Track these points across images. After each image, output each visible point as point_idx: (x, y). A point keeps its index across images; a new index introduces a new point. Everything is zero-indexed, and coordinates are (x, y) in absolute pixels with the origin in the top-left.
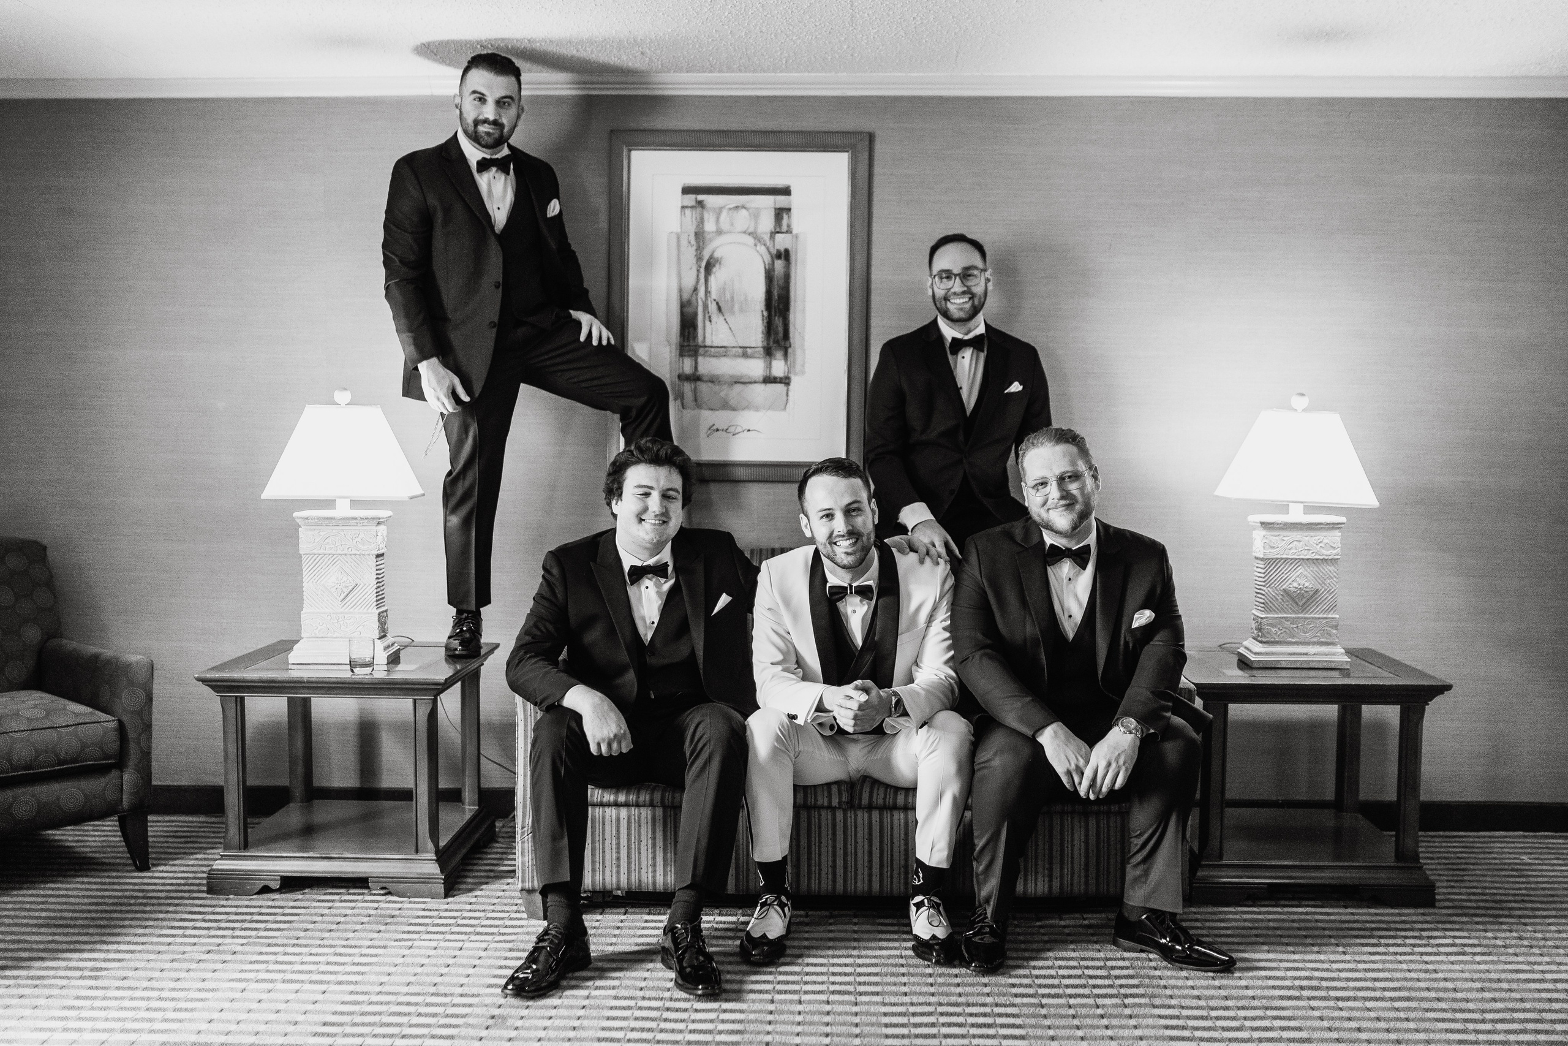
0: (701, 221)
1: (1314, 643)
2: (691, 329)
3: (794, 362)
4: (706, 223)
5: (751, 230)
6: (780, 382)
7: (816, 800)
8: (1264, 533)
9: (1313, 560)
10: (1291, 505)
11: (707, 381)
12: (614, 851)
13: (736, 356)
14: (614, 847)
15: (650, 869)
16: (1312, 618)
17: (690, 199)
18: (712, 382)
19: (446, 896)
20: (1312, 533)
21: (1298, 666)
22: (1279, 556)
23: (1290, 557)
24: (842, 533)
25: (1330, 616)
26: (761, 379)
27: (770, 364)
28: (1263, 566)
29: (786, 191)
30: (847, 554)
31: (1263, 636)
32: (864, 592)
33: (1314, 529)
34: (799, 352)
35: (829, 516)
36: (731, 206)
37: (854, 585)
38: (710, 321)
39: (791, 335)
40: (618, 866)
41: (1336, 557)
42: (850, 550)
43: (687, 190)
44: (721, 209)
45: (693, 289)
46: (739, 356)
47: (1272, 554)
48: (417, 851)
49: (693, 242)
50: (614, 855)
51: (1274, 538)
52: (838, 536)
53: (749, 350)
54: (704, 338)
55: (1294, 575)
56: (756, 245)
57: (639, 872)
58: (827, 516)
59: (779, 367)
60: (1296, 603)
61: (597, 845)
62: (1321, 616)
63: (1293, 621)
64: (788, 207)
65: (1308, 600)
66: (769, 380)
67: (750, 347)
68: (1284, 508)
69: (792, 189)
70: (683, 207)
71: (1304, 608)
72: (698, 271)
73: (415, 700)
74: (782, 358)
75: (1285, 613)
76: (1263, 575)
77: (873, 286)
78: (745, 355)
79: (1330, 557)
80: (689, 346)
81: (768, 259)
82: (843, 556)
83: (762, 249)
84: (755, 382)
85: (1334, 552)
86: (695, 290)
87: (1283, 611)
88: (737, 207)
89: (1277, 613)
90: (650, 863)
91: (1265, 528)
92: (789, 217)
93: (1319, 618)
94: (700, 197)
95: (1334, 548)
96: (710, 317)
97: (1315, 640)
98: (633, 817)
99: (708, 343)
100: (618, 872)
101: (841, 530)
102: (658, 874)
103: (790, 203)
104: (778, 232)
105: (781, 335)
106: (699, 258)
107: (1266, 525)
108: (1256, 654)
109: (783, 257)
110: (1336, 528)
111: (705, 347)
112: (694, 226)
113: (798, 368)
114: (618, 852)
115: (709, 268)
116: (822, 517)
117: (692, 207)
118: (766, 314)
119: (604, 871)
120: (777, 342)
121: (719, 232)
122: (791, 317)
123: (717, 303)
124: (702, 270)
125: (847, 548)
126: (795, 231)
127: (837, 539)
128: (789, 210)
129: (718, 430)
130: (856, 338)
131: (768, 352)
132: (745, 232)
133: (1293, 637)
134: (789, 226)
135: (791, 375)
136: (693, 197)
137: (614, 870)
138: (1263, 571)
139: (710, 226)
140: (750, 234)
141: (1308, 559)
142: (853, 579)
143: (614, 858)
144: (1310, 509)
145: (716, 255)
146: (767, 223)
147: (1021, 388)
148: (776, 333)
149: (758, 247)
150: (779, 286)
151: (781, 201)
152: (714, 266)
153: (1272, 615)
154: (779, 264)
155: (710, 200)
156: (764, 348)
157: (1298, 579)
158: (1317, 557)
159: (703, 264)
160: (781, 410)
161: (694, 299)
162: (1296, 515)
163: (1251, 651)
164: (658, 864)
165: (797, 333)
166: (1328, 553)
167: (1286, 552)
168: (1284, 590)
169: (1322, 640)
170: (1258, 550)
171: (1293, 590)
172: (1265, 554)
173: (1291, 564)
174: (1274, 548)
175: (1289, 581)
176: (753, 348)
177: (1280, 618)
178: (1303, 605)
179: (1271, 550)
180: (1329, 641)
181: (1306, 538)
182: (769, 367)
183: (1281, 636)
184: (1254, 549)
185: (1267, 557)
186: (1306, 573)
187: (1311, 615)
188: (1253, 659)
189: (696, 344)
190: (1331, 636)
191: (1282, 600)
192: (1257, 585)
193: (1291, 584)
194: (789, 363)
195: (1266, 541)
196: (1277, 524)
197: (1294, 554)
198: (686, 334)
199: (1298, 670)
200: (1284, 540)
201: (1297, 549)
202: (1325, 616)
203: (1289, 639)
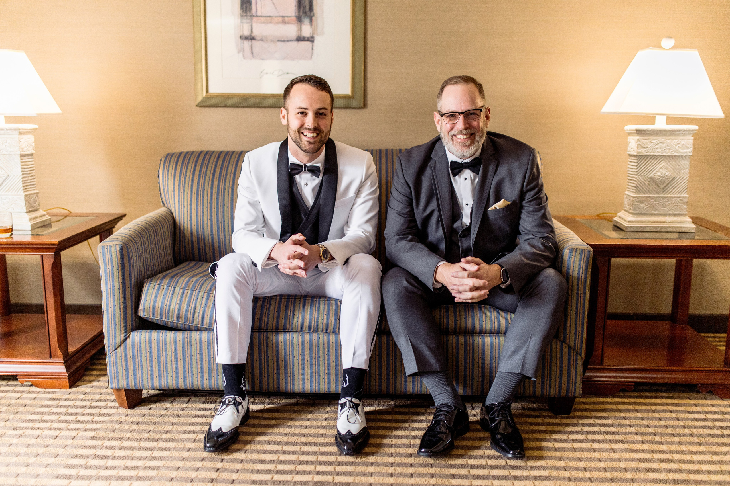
1: (670, 215)
2: (248, 5)
3: (317, 26)
6: (308, 40)
8: (637, 137)
9: (672, 156)
10: (657, 117)
11: (259, 40)
12: (174, 363)
14: (173, 360)
15: (199, 375)
16: (670, 197)
18: (262, 40)
19: (71, 387)
20: (673, 137)
21: (658, 230)
22: (648, 154)
23: (656, 154)
24: (310, 127)
25: (682, 195)
26: (295, 38)
27: (301, 28)
28: (636, 161)
30: (310, 143)
31: (634, 209)
32: (314, 171)
33: (674, 134)
34: (320, 20)
35: (304, 114)
37: (308, 165)
39: (314, 8)
40: (177, 373)
41: (689, 154)
42: (312, 141)
46: (279, 23)
47: (643, 152)
48: (51, 357)
50: (174, 366)
51: (645, 141)
52: (306, 129)
53: (287, 19)
54: (257, 10)
55: (658, 167)
57: (192, 377)
58: (302, 113)
59: (306, 30)
60: (659, 187)
61: (162, 358)
62: (676, 195)
63: (656, 199)
65: (668, 184)
66: (300, 39)
67: (287, 17)
68: (651, 119)
71: (664, 190)
73: (42, 255)
74: (308, 23)
75: (650, 193)
76: (636, 167)
78: (284, 22)
79: (685, 154)
80: (246, 16)
82: (306, 143)
84: (291, 41)
85: (688, 150)
87: (648, 192)
89: (644, 193)
90: (199, 371)
91: (638, 134)
93: (674, 197)
95: (688, 148)
97: (671, 212)
98: (186, 339)
99: (259, 14)
100: (177, 377)
101: (310, 125)
102: (205, 379)
105: (307, 8)
107: (639, 132)
108: (629, 222)
110: (690, 134)
111: (257, 16)
113: (319, 30)
114: (176, 363)
116: (298, 113)
119: (167, 377)
120: (305, 13)
125: (310, 138)
127: (305, 131)
129: (267, 73)
131: (299, 19)
133: (656, 210)
135: (315, 36)
137: (174, 376)
138: (636, 164)
141: (669, 156)
142: (309, 161)
143: (174, 367)
144: (671, 120)
148: (305, 7)
153: (641, 195)
156: (296, 17)
157: (661, 170)
158: (676, 154)
160: (308, 59)
162: (661, 124)
163: (625, 220)
164: (205, 372)
165: (318, 7)
166: (683, 151)
167: (653, 150)
168: (651, 178)
169: (676, 212)
170: (632, 150)
171: (657, 177)
172: (638, 152)
173: (657, 159)
174: (644, 148)
175: (655, 172)
176: (290, 17)
177: (647, 197)
178: (664, 188)
179: (642, 150)
180: (681, 213)
181: (669, 141)
182: (300, 30)
183: (647, 210)
184: (629, 149)
185: (638, 154)
186: (666, 165)
187: (669, 195)
188: (626, 226)
189: (251, 14)
190: (682, 210)
191: (649, 184)
192: (631, 174)
193: (655, 173)
194: (313, 27)
195: (639, 143)
196: (649, 131)
197: (659, 152)
198: (244, 7)
199: (659, 233)
200: (652, 142)
201: (661, 149)
202: (679, 195)
203: (653, 212)
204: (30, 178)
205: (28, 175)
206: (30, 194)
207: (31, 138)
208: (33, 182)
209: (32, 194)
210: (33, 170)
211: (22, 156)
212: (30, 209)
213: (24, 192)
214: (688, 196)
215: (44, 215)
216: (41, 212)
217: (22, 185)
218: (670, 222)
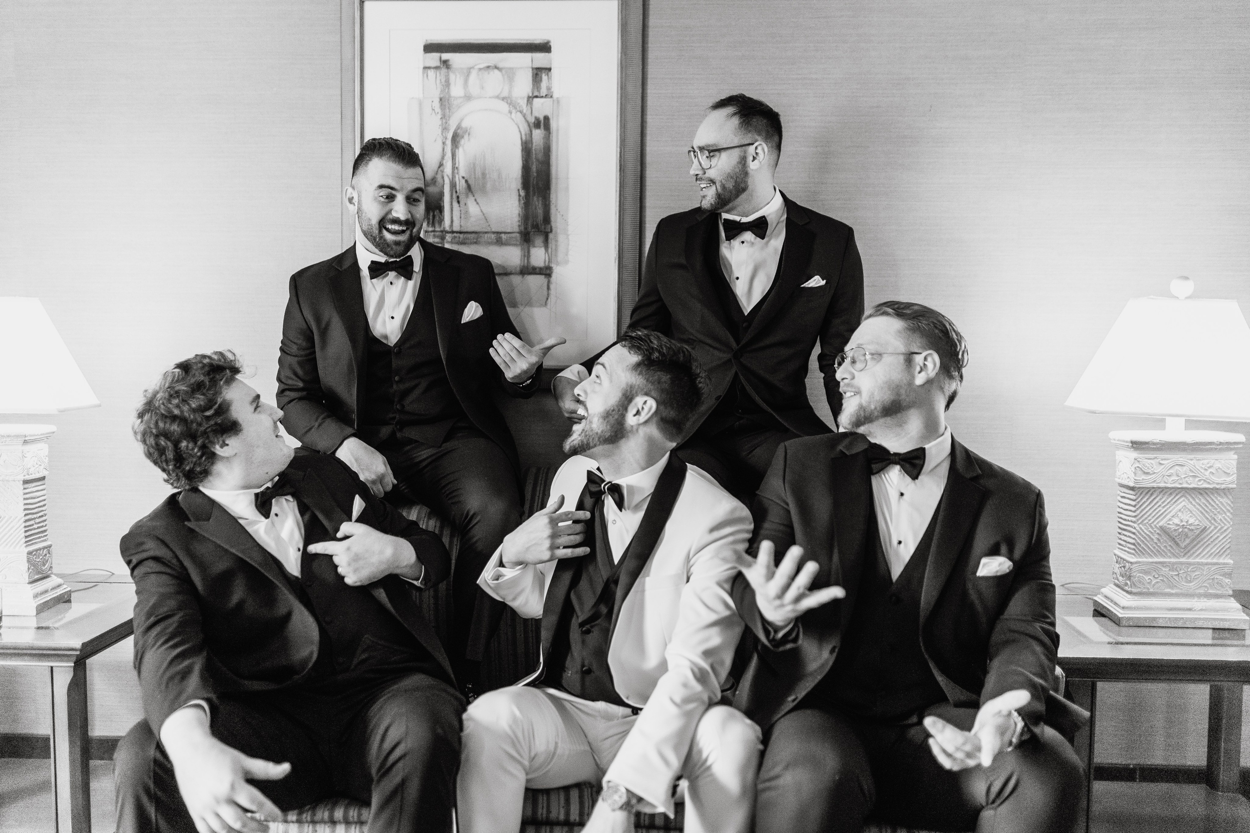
0: (447, 84)
1: (1199, 596)
2: (437, 212)
3: (556, 250)
4: (452, 87)
5: (505, 94)
6: (541, 274)
7: (549, 811)
8: (1134, 454)
9: (1200, 489)
10: (1167, 418)
13: (490, 243)
16: (1198, 564)
17: (434, 58)
20: (1199, 456)
21: (1180, 625)
22: (1155, 485)
23: (1169, 485)
25: (1221, 561)
26: (518, 269)
27: (529, 252)
28: (1133, 497)
29: (545, 48)
31: (1134, 585)
33: (1201, 450)
34: (561, 238)
36: (482, 66)
38: (459, 202)
39: (553, 219)
41: (1231, 486)
43: (430, 48)
44: (470, 69)
45: (438, 165)
46: (492, 243)
47: (1147, 482)
49: (438, 109)
51: (1149, 460)
53: (504, 236)
54: (452, 221)
55: (1175, 509)
56: (510, 112)
59: (538, 256)
60: (1177, 544)
62: (1209, 560)
63: (1172, 567)
64: (548, 67)
65: (1195, 539)
66: (527, 271)
67: (505, 233)
68: (1159, 422)
69: (552, 44)
70: (425, 68)
71: (1187, 551)
72: (444, 143)
73: (52, 668)
74: (542, 244)
75: (1163, 556)
76: (1133, 509)
77: (649, 159)
78: (500, 242)
79: (1223, 486)
80: (434, 231)
81: (524, 128)
83: (519, 117)
84: (512, 273)
85: (1229, 479)
86: (441, 165)
87: (1159, 553)
88: (488, 67)
89: (1151, 556)
91: (1136, 449)
92: (549, 78)
93: (1207, 564)
94: (446, 56)
95: (1228, 474)
96: (458, 197)
97: (1202, 591)
99: (456, 228)
103: (550, 61)
104: (537, 97)
105: (541, 218)
106: (445, 129)
107: (1137, 445)
109: (542, 126)
110: (1231, 449)
111: (453, 232)
112: (439, 90)
113: (561, 256)
115: (456, 139)
117: (436, 68)
118: (522, 193)
120: (535, 227)
121: (468, 98)
122: (553, 196)
123: (466, 181)
124: (449, 142)
126: (555, 96)
128: (550, 69)
130: (628, 219)
131: (526, 238)
132: (498, 97)
133: (1173, 587)
134: (549, 89)
135: (552, 265)
136: (436, 55)
138: (1132, 503)
139: (457, 90)
140: (503, 99)
141: (1194, 489)
144: (1192, 423)
145: (464, 125)
146: (523, 86)
147: (823, 282)
148: (535, 215)
149: (513, 115)
150: (537, 160)
151: (540, 59)
152: (463, 137)
153: (1145, 560)
154: (538, 135)
155: (457, 59)
156: (521, 233)
157: (1180, 514)
158: (1206, 486)
159: (450, 136)
160: (541, 306)
161: (439, 177)
162: (1175, 432)
163: (1117, 605)
165: (559, 216)
166: (1219, 480)
167: (1165, 478)
168: (1161, 528)
169: (1211, 591)
170: (1125, 476)
171: (1173, 527)
172: (1136, 481)
173: (1171, 494)
174: (1148, 473)
175: (1168, 517)
176: (509, 233)
177: (1156, 563)
178: (1186, 547)
179: (1144, 477)
180: (1220, 592)
181: (1192, 462)
182: (527, 255)
183: (1157, 585)
184: (1118, 474)
185: (1137, 486)
186: (1190, 506)
187: (1197, 560)
188: (1120, 616)
189: (442, 229)
190: (1222, 586)
191: (1158, 540)
192: (1125, 520)
193: (1170, 520)
194: (550, 250)
195: (1137, 465)
196: (1154, 444)
197: (1174, 482)
198: (431, 218)
199: (1180, 630)
200: (1161, 464)
201: (1178, 476)
202: (1215, 561)
203: (1168, 590)
204: (37, 521)
205: (35, 516)
206: (37, 550)
207: (41, 450)
208: (42, 527)
209: (40, 549)
210: (44, 505)
211: (26, 482)
212: (36, 577)
213: (27, 546)
214: (1232, 562)
215: (59, 586)
216: (54, 581)
217: (23, 535)
218: (1201, 610)
